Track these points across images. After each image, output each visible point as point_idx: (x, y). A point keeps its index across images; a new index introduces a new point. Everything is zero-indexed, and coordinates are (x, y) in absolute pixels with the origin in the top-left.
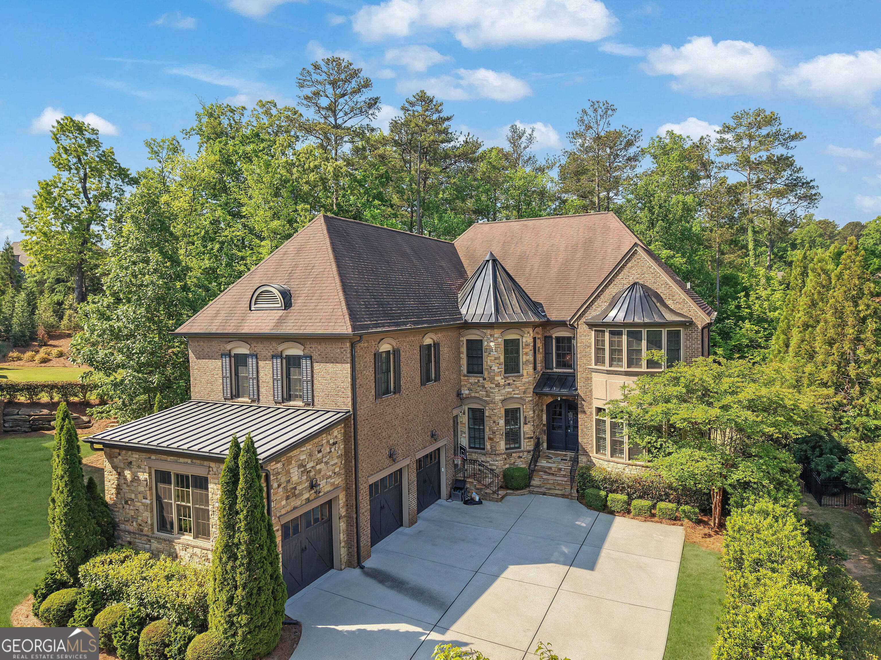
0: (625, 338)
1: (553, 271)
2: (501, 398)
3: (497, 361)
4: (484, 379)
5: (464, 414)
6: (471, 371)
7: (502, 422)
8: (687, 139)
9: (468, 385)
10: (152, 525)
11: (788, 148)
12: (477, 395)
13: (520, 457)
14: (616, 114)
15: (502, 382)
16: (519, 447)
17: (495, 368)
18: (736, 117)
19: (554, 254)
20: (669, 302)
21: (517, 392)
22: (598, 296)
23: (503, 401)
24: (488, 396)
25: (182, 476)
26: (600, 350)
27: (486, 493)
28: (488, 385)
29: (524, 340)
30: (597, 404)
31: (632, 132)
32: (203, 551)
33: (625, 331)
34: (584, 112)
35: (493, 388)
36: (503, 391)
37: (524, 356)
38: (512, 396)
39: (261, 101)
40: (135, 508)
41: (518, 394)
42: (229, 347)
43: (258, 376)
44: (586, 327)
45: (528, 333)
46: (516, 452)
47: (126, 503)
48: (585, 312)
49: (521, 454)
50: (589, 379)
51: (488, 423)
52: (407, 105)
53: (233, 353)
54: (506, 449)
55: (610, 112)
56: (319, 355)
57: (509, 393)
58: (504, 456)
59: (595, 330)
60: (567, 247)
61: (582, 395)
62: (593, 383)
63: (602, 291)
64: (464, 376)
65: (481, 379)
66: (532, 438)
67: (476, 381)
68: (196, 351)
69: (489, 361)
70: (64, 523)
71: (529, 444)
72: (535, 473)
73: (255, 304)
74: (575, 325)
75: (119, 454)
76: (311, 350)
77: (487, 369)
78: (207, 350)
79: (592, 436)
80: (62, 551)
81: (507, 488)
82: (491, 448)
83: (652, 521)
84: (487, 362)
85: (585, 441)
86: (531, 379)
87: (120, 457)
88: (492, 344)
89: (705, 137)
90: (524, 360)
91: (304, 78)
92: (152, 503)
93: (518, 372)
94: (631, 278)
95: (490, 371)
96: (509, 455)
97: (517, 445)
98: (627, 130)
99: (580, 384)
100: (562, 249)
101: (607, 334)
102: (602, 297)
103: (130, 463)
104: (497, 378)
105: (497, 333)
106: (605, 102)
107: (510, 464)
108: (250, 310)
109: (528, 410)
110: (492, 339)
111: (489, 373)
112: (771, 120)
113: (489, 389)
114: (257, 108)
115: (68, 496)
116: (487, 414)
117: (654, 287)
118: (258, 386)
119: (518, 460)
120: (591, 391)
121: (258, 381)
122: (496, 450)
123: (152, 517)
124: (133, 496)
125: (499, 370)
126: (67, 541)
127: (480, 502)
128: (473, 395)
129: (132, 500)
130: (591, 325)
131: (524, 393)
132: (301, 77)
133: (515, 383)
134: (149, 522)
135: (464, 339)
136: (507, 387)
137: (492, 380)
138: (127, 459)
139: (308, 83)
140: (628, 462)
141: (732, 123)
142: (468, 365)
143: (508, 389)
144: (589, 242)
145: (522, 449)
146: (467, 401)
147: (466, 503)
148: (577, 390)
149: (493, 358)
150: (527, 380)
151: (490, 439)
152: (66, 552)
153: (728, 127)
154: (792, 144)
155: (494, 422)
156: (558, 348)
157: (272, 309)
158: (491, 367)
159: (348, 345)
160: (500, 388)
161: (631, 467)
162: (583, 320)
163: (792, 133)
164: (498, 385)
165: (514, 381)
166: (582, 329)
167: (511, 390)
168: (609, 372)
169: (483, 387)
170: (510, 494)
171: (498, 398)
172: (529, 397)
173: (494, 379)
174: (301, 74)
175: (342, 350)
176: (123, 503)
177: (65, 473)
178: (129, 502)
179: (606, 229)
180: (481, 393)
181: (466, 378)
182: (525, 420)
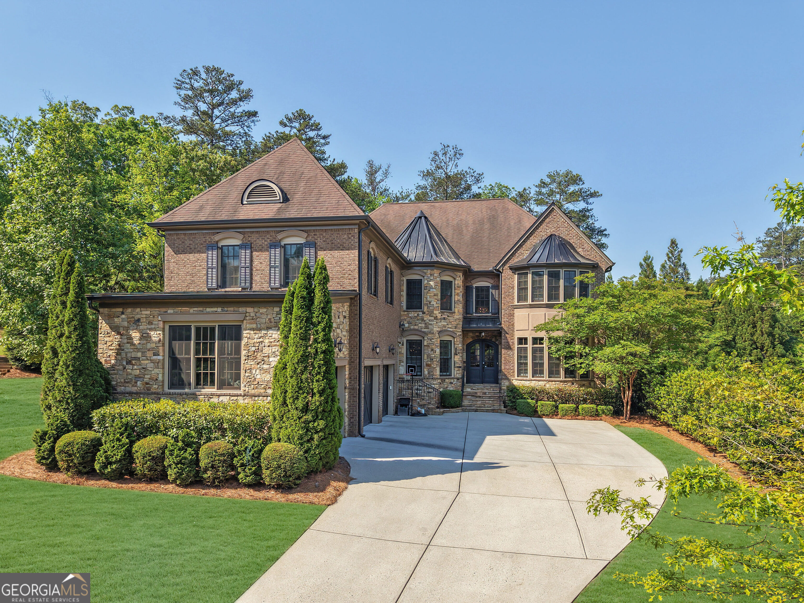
0: (545, 278)
1: (467, 238)
2: (438, 329)
3: (436, 297)
4: (424, 313)
5: (403, 345)
6: (410, 307)
7: (438, 351)
8: (512, 190)
9: (408, 319)
10: (163, 381)
11: (587, 203)
12: (416, 327)
13: (451, 383)
14: (462, 158)
15: (439, 316)
16: (450, 375)
17: (434, 303)
18: (549, 176)
19: (464, 226)
20: (579, 250)
21: (450, 326)
22: (521, 246)
23: (440, 332)
24: (427, 327)
25: (205, 329)
26: (522, 289)
27: (429, 408)
28: (426, 318)
29: (456, 282)
30: (518, 335)
31: (475, 174)
32: (232, 398)
33: (546, 271)
34: (436, 154)
35: (432, 321)
36: (440, 324)
37: (456, 296)
38: (446, 329)
39: (116, 106)
40: (140, 367)
41: (450, 328)
42: (217, 238)
43: (251, 265)
44: (510, 272)
45: (460, 277)
46: (448, 379)
47: (129, 362)
48: (509, 259)
49: (452, 381)
50: (512, 315)
51: (426, 352)
52: (285, 121)
53: (220, 245)
54: (440, 376)
55: (458, 156)
56: (324, 241)
57: (444, 326)
58: (439, 381)
59: (518, 274)
60: (474, 221)
61: (505, 328)
62: (516, 318)
63: (525, 241)
64: (404, 311)
65: (421, 313)
66: (460, 367)
67: (416, 315)
68: (174, 244)
69: (428, 297)
70: (71, 368)
71: (458, 372)
72: (464, 397)
73: (248, 198)
74: (501, 270)
75: (123, 313)
76: (316, 237)
77: (427, 304)
78: (188, 242)
79: (514, 363)
80: (68, 399)
81: (444, 407)
82: (429, 373)
83: (577, 419)
84: (427, 298)
85: (507, 367)
86: (461, 316)
87: (123, 316)
88: (432, 283)
89: (527, 188)
90: (456, 299)
91: (184, 80)
92: (164, 359)
93: (451, 309)
94: (548, 231)
95: (429, 305)
96: (443, 380)
97: (448, 374)
98: (472, 171)
99: (504, 320)
100: (470, 222)
101: (530, 276)
102: (524, 246)
103: (139, 320)
104: (435, 312)
105: (436, 272)
106: (454, 146)
107: (443, 388)
108: (242, 203)
109: (458, 343)
110: (432, 278)
111: (428, 307)
112: (576, 180)
113: (428, 321)
114: (112, 112)
115: (77, 341)
116: (425, 343)
117: (567, 238)
118: (251, 274)
119: (450, 386)
120: (513, 325)
121: (251, 270)
122: (433, 375)
123: (163, 374)
124: (139, 355)
125: (437, 305)
126: (73, 389)
127: (425, 415)
128: (412, 327)
129: (137, 359)
130: (514, 269)
131: (456, 327)
132: (180, 78)
133: (449, 318)
134: (160, 378)
135: (405, 279)
136: (443, 321)
137: (431, 313)
138: (133, 317)
139: (186, 86)
140: (547, 379)
141: (548, 180)
142: (407, 302)
143: (444, 323)
144: (493, 219)
145: (453, 376)
146: (406, 333)
147: (413, 415)
148: (501, 324)
149: (432, 294)
150: (458, 317)
151: (428, 365)
152: (72, 400)
153: (544, 183)
154: (591, 200)
155: (432, 350)
156: (477, 296)
157: (268, 203)
158: (430, 302)
159: (356, 231)
160: (438, 321)
161: (550, 383)
162: (507, 266)
163: (592, 191)
164: (436, 318)
165: (448, 316)
166: (506, 273)
167: (446, 324)
168: (531, 306)
169: (423, 320)
170: (447, 412)
171: (436, 329)
172: (459, 332)
173: (432, 312)
174: (181, 75)
175: (350, 236)
176: (125, 363)
177: (75, 316)
178: (133, 362)
179: (506, 210)
180: (420, 325)
181: (406, 313)
182: (456, 351)
